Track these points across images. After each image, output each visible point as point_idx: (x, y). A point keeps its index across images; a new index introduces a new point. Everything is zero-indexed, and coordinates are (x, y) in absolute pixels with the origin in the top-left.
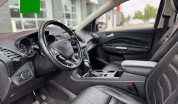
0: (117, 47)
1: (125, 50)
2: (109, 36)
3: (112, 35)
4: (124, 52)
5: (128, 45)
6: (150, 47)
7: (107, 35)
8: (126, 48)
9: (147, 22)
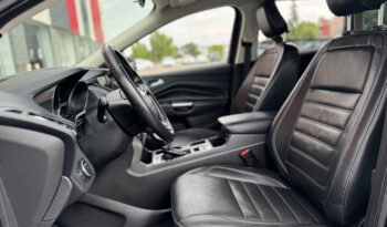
0: (175, 105)
1: (189, 108)
2: (154, 85)
3: (160, 82)
4: (189, 112)
5: (193, 98)
6: (227, 97)
7: (150, 82)
8: (190, 104)
9: (159, 65)
